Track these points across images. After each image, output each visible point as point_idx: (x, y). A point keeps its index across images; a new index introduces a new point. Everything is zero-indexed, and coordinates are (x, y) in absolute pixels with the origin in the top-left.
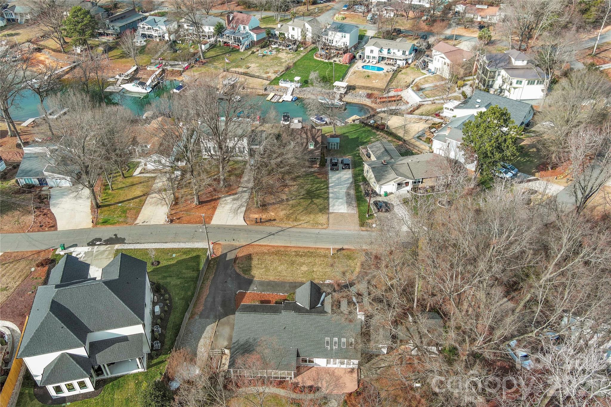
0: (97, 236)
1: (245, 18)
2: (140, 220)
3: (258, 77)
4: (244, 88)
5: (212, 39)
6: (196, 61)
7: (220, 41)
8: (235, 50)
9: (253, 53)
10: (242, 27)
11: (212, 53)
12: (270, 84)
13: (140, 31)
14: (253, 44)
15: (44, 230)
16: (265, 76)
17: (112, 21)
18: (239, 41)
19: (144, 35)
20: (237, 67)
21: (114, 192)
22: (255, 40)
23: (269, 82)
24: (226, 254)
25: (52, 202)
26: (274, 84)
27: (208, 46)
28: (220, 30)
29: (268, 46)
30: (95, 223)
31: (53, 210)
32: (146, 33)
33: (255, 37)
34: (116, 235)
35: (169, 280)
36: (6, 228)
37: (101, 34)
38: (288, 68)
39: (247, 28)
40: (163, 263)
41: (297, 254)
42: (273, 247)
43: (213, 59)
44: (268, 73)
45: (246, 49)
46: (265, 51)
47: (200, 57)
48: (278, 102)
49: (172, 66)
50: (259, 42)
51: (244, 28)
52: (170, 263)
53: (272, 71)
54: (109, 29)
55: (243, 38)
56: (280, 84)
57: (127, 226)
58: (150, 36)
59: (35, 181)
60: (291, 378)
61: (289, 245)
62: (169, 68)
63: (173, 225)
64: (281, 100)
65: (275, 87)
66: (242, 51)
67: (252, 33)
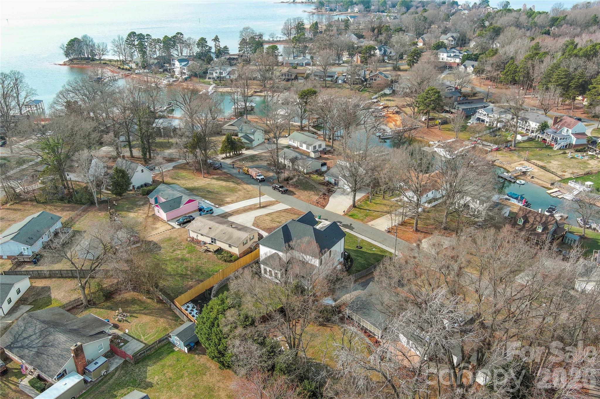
0: (341, 220)
1: (573, 122)
2: (370, 224)
3: (552, 173)
4: (533, 177)
5: (534, 134)
6: (506, 147)
7: (539, 137)
8: (549, 147)
9: (565, 153)
10: (566, 129)
11: (527, 145)
12: (560, 181)
13: (477, 115)
14: (569, 146)
15: (318, 206)
16: (560, 173)
18: (556, 140)
20: (539, 160)
21: (371, 204)
22: (574, 143)
23: (559, 179)
25: (334, 195)
26: (564, 183)
27: (526, 138)
28: (544, 127)
29: (585, 151)
30: (346, 214)
31: (331, 199)
32: (481, 117)
33: (574, 141)
34: (351, 224)
35: (359, 258)
38: (588, 174)
39: (570, 131)
40: (364, 250)
43: (524, 149)
44: (565, 172)
45: (560, 149)
46: (579, 155)
47: (511, 145)
48: (557, 197)
49: (483, 145)
50: (576, 146)
51: (567, 131)
52: (367, 251)
53: (571, 172)
55: (561, 139)
56: (569, 184)
57: (362, 223)
58: (483, 121)
59: (333, 181)
60: (378, 337)
62: (480, 146)
63: (389, 234)
64: (560, 197)
65: (563, 184)
66: (555, 149)
67: (573, 136)
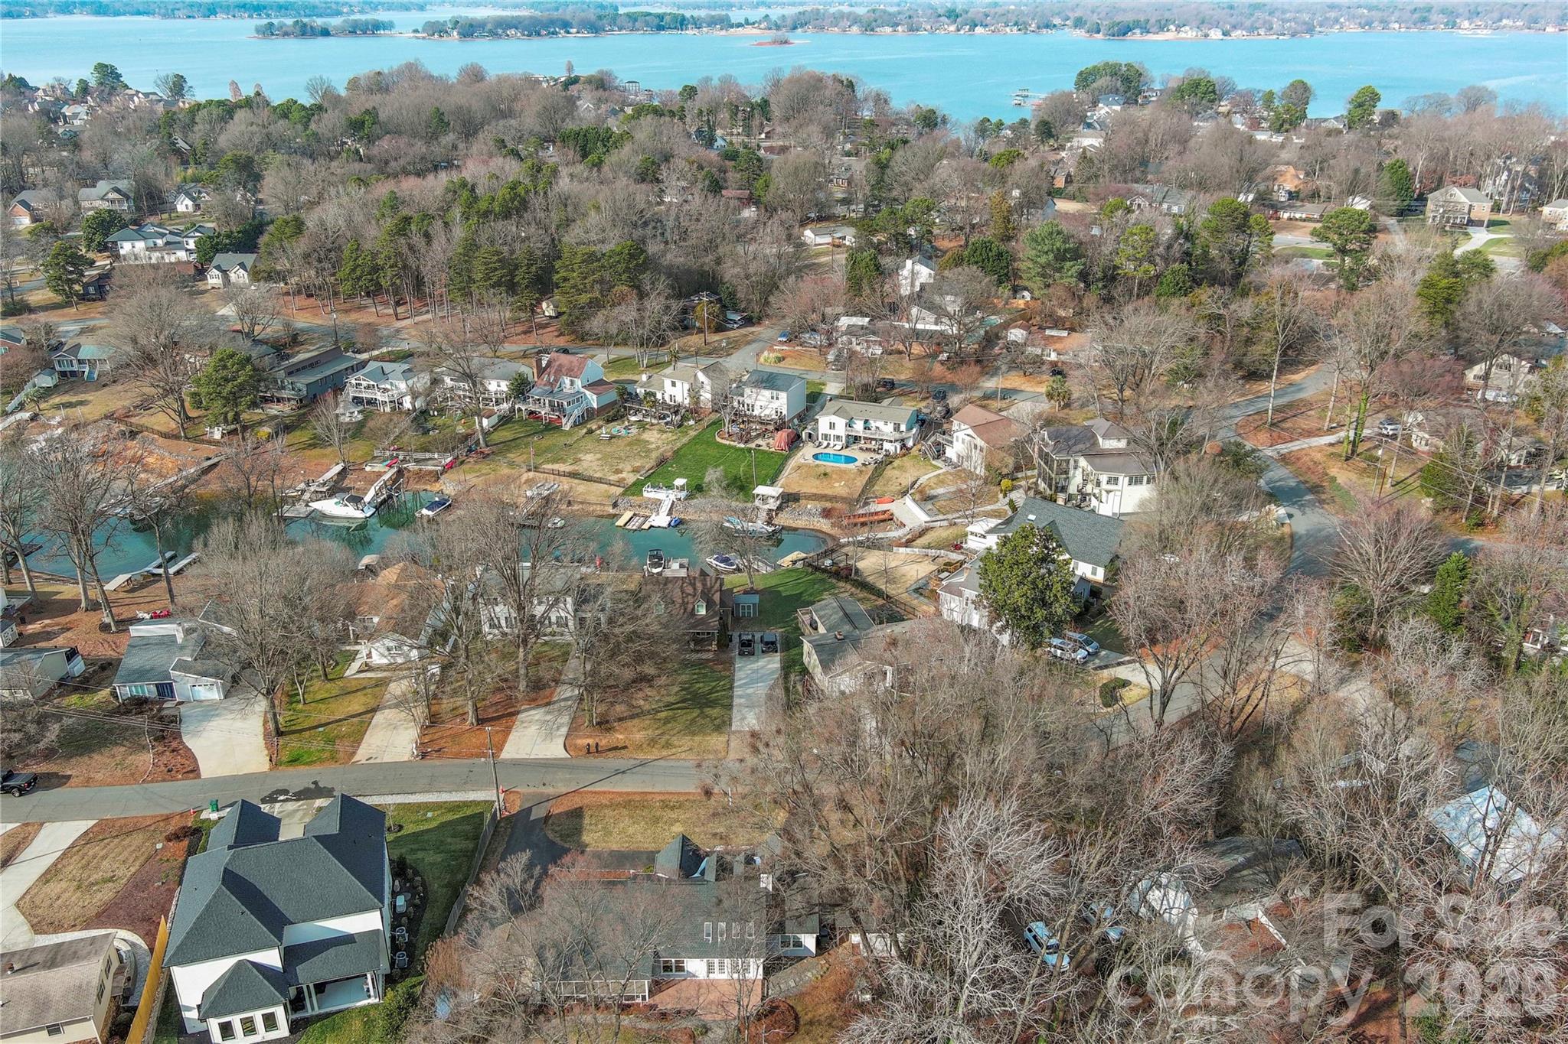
0: (280, 786)
1: (576, 363)
2: (361, 755)
3: (600, 481)
4: (569, 503)
5: (505, 406)
6: (470, 451)
7: (520, 410)
8: (552, 427)
9: (590, 432)
10: (567, 381)
11: (504, 434)
12: (623, 494)
13: (351, 392)
14: (589, 415)
15: (174, 779)
16: (614, 478)
17: (290, 374)
18: (560, 406)
19: (357, 401)
20: (555, 461)
21: (307, 707)
22: (595, 406)
23: (621, 490)
24: (530, 809)
25: (183, 728)
26: (633, 494)
27: (494, 419)
28: (521, 388)
29: (622, 417)
30: (275, 762)
31: (189, 741)
32: (364, 395)
33: (593, 400)
34: (315, 783)
35: (420, 855)
36: (99, 776)
37: (265, 400)
38: (662, 462)
39: (578, 383)
40: (410, 829)
41: (665, 805)
42: (620, 794)
43: (508, 446)
44: (621, 472)
45: (575, 425)
46: (616, 428)
47: (477, 443)
48: (640, 529)
49: (418, 461)
50: (602, 409)
51: (572, 383)
52: (422, 828)
53: (629, 468)
54: (283, 388)
55: (569, 404)
56: (645, 494)
57: (337, 765)
58: (371, 402)
59: (149, 690)
60: (644, 998)
61: (650, 790)
62: (412, 466)
63: (427, 762)
64: (645, 526)
65: (635, 500)
66: (567, 428)
67: (588, 393)
